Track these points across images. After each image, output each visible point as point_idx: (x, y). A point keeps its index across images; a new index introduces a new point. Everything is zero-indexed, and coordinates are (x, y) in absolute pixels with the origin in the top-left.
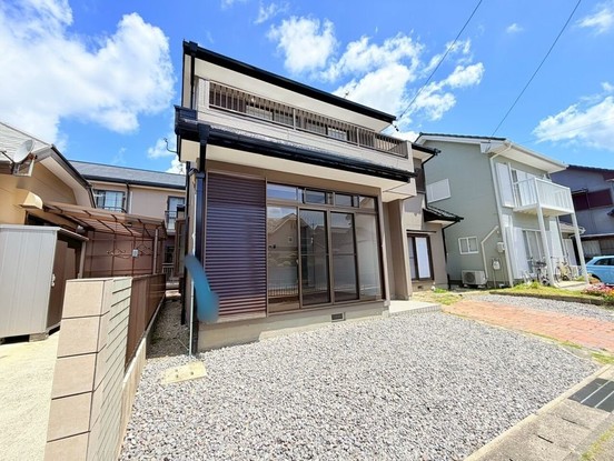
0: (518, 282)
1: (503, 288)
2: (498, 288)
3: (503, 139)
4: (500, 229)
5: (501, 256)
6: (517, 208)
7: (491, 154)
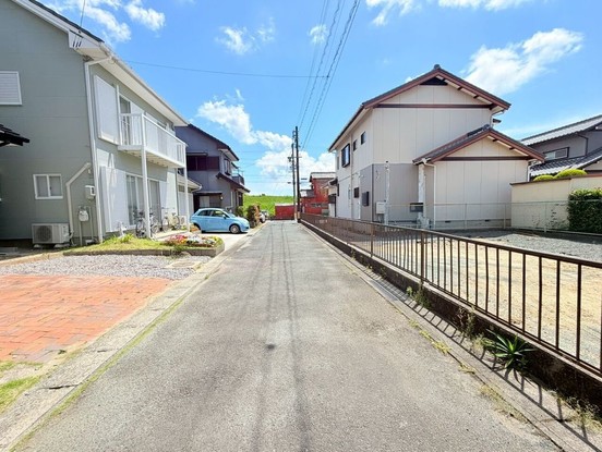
0: (109, 236)
1: (89, 244)
2: (84, 245)
3: (99, 40)
4: (92, 168)
5: (90, 204)
6: (123, 146)
7: (87, 59)
